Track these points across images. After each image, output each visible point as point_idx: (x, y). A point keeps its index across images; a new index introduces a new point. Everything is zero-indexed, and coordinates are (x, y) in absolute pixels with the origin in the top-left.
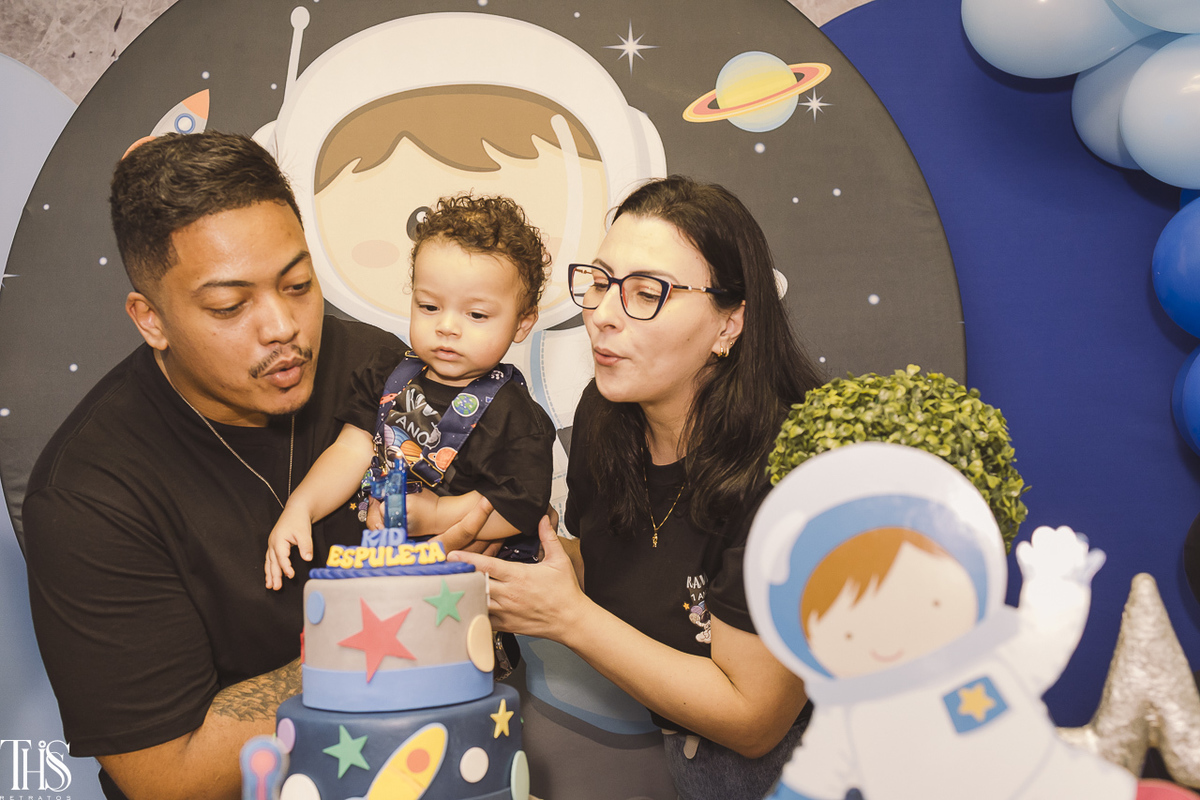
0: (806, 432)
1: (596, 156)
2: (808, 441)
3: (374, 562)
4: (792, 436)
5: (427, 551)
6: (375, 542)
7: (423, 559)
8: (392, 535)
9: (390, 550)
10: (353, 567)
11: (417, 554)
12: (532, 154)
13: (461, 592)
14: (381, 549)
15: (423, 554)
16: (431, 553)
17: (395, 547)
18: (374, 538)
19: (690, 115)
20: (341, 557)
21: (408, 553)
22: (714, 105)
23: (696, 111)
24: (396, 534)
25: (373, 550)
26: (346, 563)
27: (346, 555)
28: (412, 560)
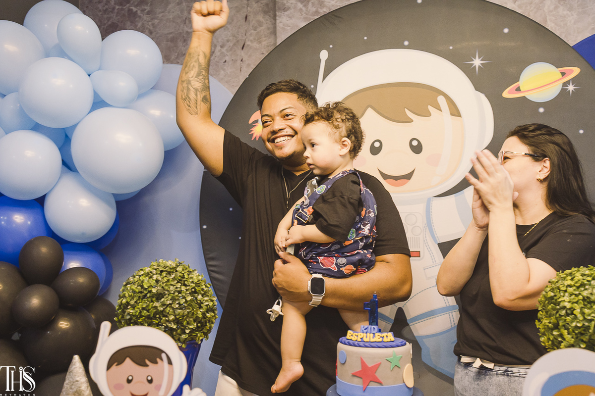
0: (555, 296)
1: (459, 115)
2: (556, 300)
3: (365, 339)
4: (549, 296)
5: (387, 336)
6: (365, 331)
7: (385, 339)
8: (372, 329)
9: (372, 335)
10: (356, 341)
11: (383, 337)
12: (428, 114)
13: (402, 355)
14: (368, 334)
15: (385, 337)
16: (388, 337)
17: (374, 334)
18: (365, 329)
19: (506, 94)
20: (352, 335)
21: (379, 337)
22: (518, 89)
23: (509, 92)
24: (374, 328)
25: (365, 334)
26: (354, 338)
27: (354, 335)
28: (381, 340)
